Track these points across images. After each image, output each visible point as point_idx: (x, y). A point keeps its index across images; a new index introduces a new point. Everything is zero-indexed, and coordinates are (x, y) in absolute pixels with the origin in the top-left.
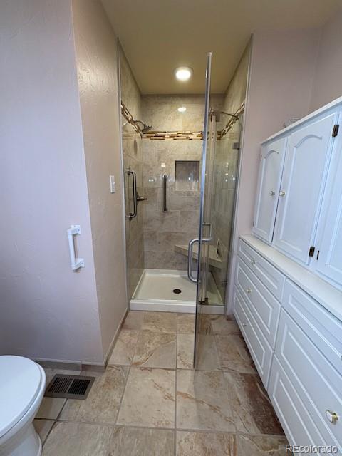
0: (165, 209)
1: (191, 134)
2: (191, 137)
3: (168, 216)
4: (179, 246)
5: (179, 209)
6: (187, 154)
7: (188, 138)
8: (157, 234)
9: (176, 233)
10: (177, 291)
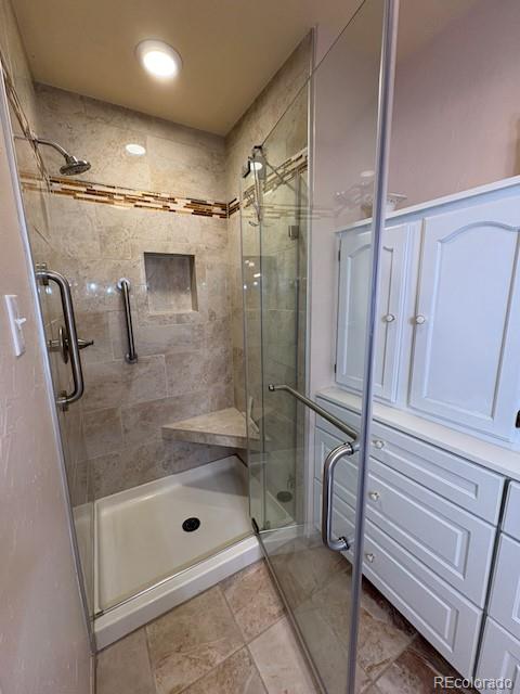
0: (132, 357)
1: (172, 200)
2: (172, 206)
3: (140, 370)
4: (172, 426)
5: (164, 352)
6: (169, 239)
7: (166, 208)
8: (119, 414)
9: (162, 401)
10: (191, 525)
